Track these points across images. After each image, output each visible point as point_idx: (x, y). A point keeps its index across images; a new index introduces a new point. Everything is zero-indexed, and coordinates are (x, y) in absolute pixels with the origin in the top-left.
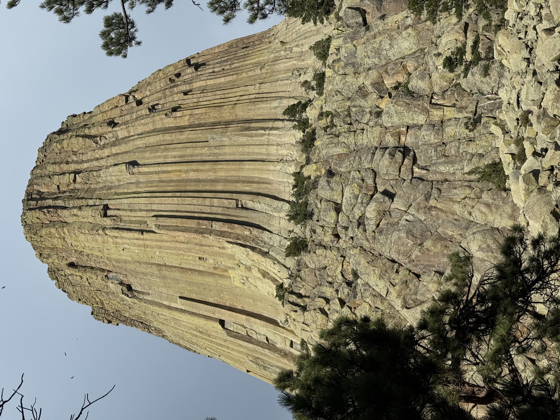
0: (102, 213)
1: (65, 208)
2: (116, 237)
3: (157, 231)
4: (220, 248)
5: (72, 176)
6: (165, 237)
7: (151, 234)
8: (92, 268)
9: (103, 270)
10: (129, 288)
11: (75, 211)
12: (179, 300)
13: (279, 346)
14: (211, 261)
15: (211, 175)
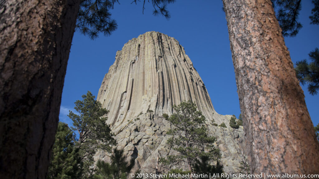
0: (160, 56)
1: (159, 45)
2: (153, 60)
3: (157, 73)
4: (155, 92)
5: (168, 47)
6: (156, 75)
7: (156, 71)
8: (139, 52)
9: (139, 55)
10: (133, 63)
11: (159, 48)
12: (132, 78)
13: (120, 110)
14: (149, 89)
15: (175, 90)
